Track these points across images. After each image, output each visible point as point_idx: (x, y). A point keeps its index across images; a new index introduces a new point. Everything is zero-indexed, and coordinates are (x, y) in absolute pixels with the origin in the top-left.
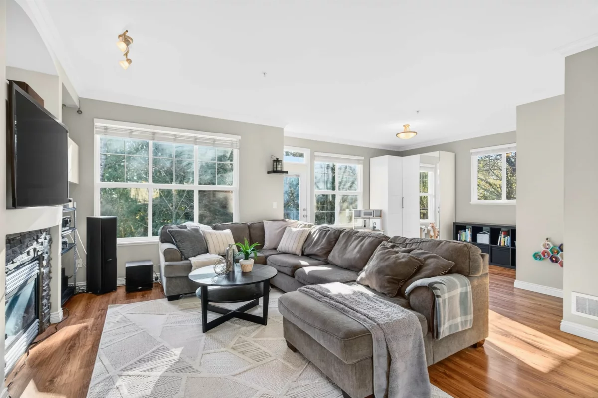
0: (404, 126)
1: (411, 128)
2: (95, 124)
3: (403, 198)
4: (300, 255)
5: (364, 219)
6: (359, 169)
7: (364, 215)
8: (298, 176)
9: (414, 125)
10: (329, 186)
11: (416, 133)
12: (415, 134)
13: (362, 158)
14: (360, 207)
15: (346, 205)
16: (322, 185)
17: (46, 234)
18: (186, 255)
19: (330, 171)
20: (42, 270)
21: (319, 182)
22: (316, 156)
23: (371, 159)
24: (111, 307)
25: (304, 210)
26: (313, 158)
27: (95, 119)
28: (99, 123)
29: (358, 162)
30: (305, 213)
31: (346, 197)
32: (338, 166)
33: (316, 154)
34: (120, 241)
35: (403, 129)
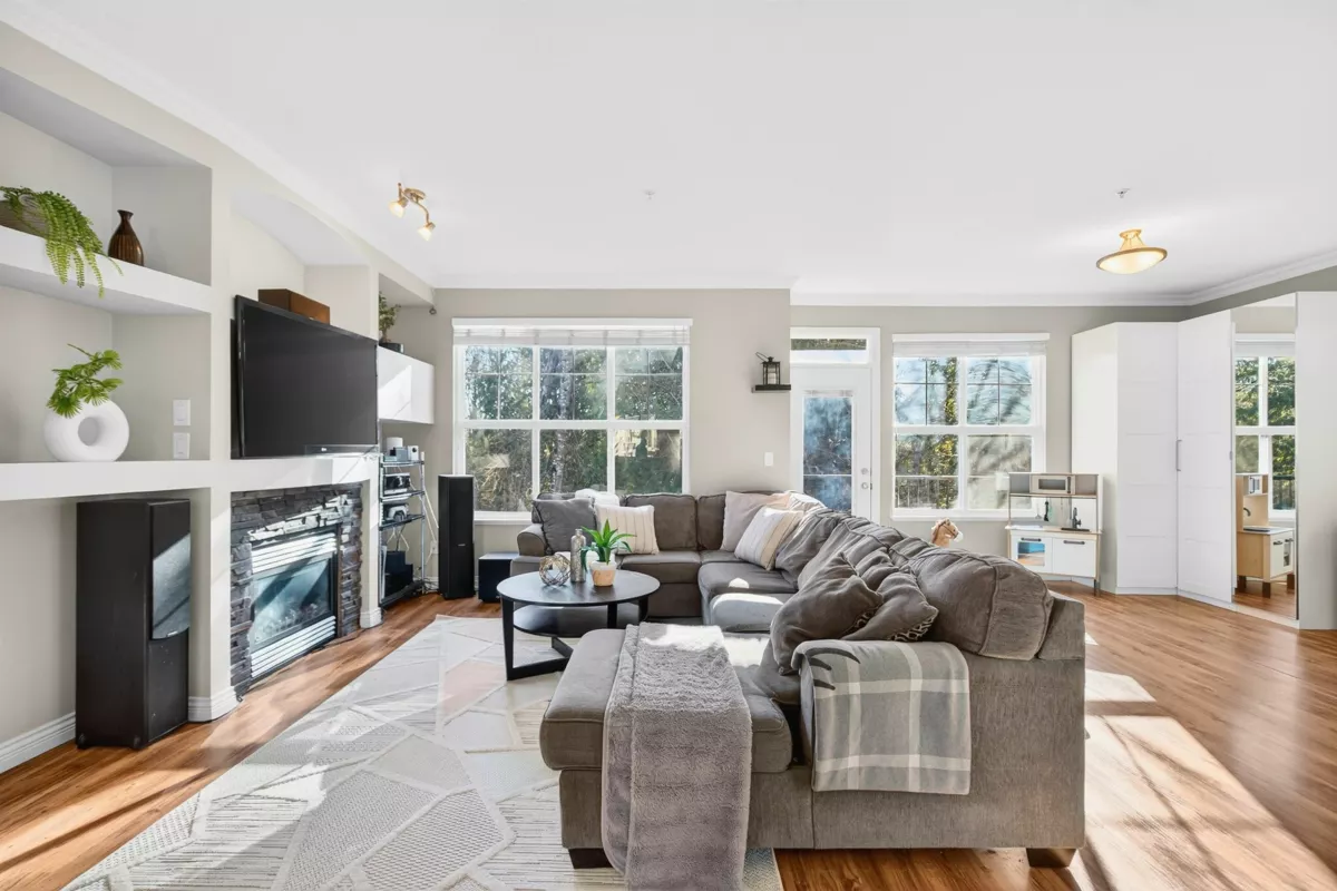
0: (1121, 235)
1: (1147, 239)
2: (455, 327)
3: (1178, 441)
4: (768, 569)
5: (1044, 500)
6: (1035, 365)
7: (1041, 487)
8: (848, 393)
9: (1155, 228)
10: (936, 413)
11: (1165, 252)
12: (1161, 255)
13: (1046, 336)
14: (1039, 467)
15: (988, 460)
16: (916, 416)
17: (349, 498)
18: (553, 546)
19: (939, 377)
20: (342, 548)
21: (908, 404)
22: (896, 343)
23: (1075, 337)
24: (440, 618)
25: (864, 471)
26: (887, 350)
27: (454, 320)
28: (460, 327)
29: (1032, 347)
30: (866, 479)
31: (988, 440)
32: (966, 362)
33: (896, 338)
34: (479, 516)
35: (1119, 244)
